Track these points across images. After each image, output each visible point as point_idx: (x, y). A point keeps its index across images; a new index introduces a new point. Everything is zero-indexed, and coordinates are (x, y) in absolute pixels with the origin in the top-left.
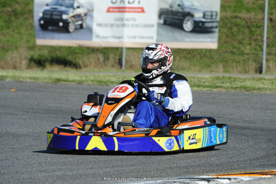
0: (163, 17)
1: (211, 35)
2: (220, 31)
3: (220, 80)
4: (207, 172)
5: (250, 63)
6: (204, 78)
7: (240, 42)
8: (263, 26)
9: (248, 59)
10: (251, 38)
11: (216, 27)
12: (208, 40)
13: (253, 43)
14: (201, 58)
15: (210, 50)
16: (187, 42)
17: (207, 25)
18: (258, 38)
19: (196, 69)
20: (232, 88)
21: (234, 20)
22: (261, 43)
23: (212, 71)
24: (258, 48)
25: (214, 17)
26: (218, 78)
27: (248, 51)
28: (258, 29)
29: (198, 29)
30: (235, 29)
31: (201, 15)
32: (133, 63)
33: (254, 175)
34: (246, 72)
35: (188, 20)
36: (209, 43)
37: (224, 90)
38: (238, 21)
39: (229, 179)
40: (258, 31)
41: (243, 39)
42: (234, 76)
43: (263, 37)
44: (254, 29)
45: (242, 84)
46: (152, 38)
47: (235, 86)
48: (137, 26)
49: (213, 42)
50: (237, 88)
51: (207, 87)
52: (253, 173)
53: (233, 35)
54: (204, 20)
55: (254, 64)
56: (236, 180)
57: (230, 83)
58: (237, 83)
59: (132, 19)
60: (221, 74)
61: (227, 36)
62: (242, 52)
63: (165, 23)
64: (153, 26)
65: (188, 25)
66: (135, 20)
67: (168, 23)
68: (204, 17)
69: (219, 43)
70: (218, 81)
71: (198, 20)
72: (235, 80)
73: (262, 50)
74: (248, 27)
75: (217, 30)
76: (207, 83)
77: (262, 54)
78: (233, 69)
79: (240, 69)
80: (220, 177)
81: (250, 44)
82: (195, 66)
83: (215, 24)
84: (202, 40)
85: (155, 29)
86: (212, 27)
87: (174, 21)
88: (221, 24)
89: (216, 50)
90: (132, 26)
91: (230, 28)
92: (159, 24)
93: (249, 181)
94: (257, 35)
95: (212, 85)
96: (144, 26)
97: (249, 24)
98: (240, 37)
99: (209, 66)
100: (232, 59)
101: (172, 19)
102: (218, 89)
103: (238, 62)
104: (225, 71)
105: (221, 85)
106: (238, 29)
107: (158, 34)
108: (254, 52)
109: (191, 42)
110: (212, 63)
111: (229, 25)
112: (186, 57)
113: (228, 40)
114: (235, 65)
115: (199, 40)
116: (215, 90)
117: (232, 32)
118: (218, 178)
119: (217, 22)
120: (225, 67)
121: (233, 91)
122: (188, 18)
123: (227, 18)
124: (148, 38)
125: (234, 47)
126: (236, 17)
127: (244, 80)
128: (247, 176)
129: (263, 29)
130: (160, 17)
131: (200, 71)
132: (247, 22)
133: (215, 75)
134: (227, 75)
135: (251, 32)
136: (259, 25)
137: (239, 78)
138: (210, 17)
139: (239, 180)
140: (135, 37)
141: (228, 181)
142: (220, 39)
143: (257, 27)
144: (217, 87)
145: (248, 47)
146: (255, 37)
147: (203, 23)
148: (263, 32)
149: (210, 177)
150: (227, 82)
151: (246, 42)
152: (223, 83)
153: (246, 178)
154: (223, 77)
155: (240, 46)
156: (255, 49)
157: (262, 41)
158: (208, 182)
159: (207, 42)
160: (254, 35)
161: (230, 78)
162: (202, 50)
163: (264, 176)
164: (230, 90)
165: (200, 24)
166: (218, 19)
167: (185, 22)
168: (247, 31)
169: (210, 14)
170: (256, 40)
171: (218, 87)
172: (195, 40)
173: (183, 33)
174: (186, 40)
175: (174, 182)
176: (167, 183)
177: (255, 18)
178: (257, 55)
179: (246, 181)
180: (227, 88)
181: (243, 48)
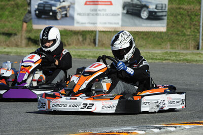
0: (126, 8)
1: (161, 21)
2: (168, 19)
3: (168, 54)
4: (159, 122)
5: (190, 42)
6: (156, 53)
7: (183, 27)
8: (200, 15)
9: (189, 39)
10: (191, 23)
11: (165, 16)
12: (160, 25)
13: (193, 27)
14: (154, 38)
15: (161, 33)
16: (144, 26)
17: (158, 14)
18: (197, 23)
19: (150, 47)
20: (177, 60)
21: (178, 11)
22: (198, 28)
23: (162, 48)
24: (196, 31)
25: (164, 8)
26: (166, 53)
27: (189, 33)
28: (196, 17)
29: (152, 17)
30: (179, 17)
31: (154, 7)
32: (104, 42)
33: (194, 124)
34: (187, 49)
35: (145, 10)
36: (160, 27)
37: (171, 62)
38: (182, 11)
39: (175, 127)
40: (196, 18)
41: (185, 24)
42: (179, 52)
43: (200, 23)
44: (193, 17)
45: (185, 58)
46: (118, 24)
48: (107, 15)
49: (163, 27)
50: (180, 60)
51: (159, 60)
53: (178, 21)
54: (156, 10)
55: (193, 42)
56: (180, 128)
57: (176, 57)
58: (180, 56)
59: (103, 9)
60: (169, 50)
61: (173, 22)
62: (184, 34)
63: (128, 13)
64: (118, 15)
65: (145, 14)
66: (105, 10)
68: (156, 8)
69: (167, 28)
70: (166, 55)
71: (152, 10)
73: (199, 33)
74: (189, 16)
75: (166, 18)
76: (158, 57)
77: (199, 36)
78: (178, 46)
79: (182, 46)
81: (190, 28)
82: (150, 44)
83: (164, 14)
84: (155, 25)
85: (120, 17)
86: (162, 16)
87: (134, 11)
88: (169, 13)
89: (165, 32)
90: (103, 15)
91: (176, 17)
92: (123, 14)
93: (190, 129)
94: (196, 21)
95: (162, 58)
96: (112, 15)
97: (190, 13)
98: (183, 23)
99: (160, 44)
100: (177, 39)
101: (133, 9)
102: (166, 61)
103: (182, 41)
104: (172, 48)
105: (169, 58)
106: (182, 17)
107: (123, 20)
108: (193, 34)
109: (147, 26)
110: (163, 42)
111: (175, 14)
112: (143, 38)
113: (174, 25)
114: (179, 43)
115: (152, 25)
116: (164, 62)
117: (177, 20)
118: (167, 127)
119: (166, 12)
120: (171, 45)
121: (178, 62)
123: (173, 9)
124: (115, 23)
125: (178, 30)
126: (180, 8)
127: (186, 54)
128: (188, 125)
129: (200, 17)
130: (124, 8)
131: (153, 48)
132: (188, 12)
133: (164, 51)
134: (173, 51)
135: (191, 19)
136: (197, 14)
137: (182, 53)
138: (160, 8)
139: (183, 128)
140: (105, 23)
142: (168, 25)
144: (165, 60)
145: (189, 30)
146: (194, 22)
147: (156, 12)
148: (199, 19)
149: (161, 126)
151: (187, 26)
152: (170, 56)
153: (188, 126)
154: (171, 52)
155: (183, 29)
156: (194, 32)
157: (199, 26)
158: (160, 129)
159: (158, 26)
160: (193, 22)
161: (176, 53)
162: (155, 32)
163: (201, 125)
164: (176, 62)
165: (154, 14)
166: (167, 9)
167: (142, 12)
168: (188, 18)
169: (161, 6)
170: (194, 25)
171: (167, 59)
172: (149, 25)
173: (141, 20)
174: (143, 25)
175: (135, 130)
176: (129, 130)
177: (194, 9)
178: (196, 36)
179: (188, 129)
180: (173, 60)
181: (185, 31)
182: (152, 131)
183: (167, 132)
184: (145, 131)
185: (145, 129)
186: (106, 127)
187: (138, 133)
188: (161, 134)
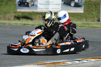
0: (63, 1)
2: (84, 6)
4: (79, 58)
5: (95, 18)
6: (78, 24)
7: (92, 10)
8: (100, 4)
9: (95, 16)
10: (96, 9)
11: (83, 5)
12: (80, 9)
14: (77, 16)
15: (81, 13)
18: (98, 9)
19: (76, 20)
20: (89, 27)
21: (89, 2)
22: (99, 11)
23: (81, 21)
24: (98, 12)
25: (82, 1)
26: (83, 23)
27: (94, 14)
28: (98, 6)
29: (76, 6)
30: (90, 6)
33: (96, 59)
34: (94, 21)
35: (73, 2)
36: (80, 10)
37: (86, 28)
38: (91, 2)
39: (87, 60)
41: (93, 9)
44: (97, 6)
45: (92, 26)
46: (59, 9)
47: (90, 26)
48: (54, 4)
49: (82, 10)
50: (90, 27)
51: (80, 27)
52: (96, 58)
53: (89, 8)
54: (78, 2)
55: (96, 18)
56: (90, 61)
57: (88, 25)
58: (90, 25)
60: (85, 22)
61: (87, 8)
62: (92, 14)
63: (64, 3)
64: (60, 4)
65: (73, 4)
66: (53, 2)
67: (65, 3)
68: (78, 1)
69: (84, 11)
70: (83, 25)
71: (76, 2)
72: (90, 24)
73: (100, 13)
74: (95, 5)
75: (83, 6)
76: (79, 25)
78: (89, 20)
79: (92, 20)
80: (84, 60)
81: (95, 11)
82: (75, 19)
83: (82, 4)
84: (78, 9)
85: (60, 5)
86: (81, 5)
87: (67, 3)
88: (85, 4)
89: (83, 13)
90: (52, 4)
91: (88, 5)
92: (62, 4)
93: (94, 61)
95: (81, 26)
96: (56, 4)
97: (95, 4)
99: (80, 19)
100: (89, 17)
101: (67, 2)
102: (83, 28)
103: (91, 18)
104: (86, 21)
105: (85, 26)
106: (91, 6)
107: (62, 7)
108: (97, 14)
110: (81, 18)
111: (88, 4)
112: (72, 16)
113: (87, 9)
115: (77, 10)
116: (82, 28)
117: (89, 7)
118: (83, 60)
119: (83, 3)
120: (86, 19)
122: (72, 1)
123: (87, 1)
124: (58, 9)
125: (89, 12)
126: (90, 1)
127: (93, 24)
128: (93, 59)
131: (77, 21)
132: (94, 3)
133: (82, 22)
134: (87, 22)
135: (96, 7)
136: (98, 4)
137: (91, 24)
138: (81, 1)
139: (91, 61)
140: (53, 9)
142: (84, 9)
143: (98, 5)
144: (83, 27)
145: (95, 12)
147: (78, 3)
148: (100, 7)
149: (80, 60)
150: (87, 25)
152: (85, 25)
153: (93, 60)
154: (85, 23)
156: (97, 13)
158: (79, 61)
161: (88, 23)
162: (77, 13)
163: (100, 59)
164: (88, 28)
165: (77, 4)
166: (84, 2)
167: (71, 3)
168: (94, 6)
170: (97, 10)
171: (84, 27)
172: (75, 9)
173: (71, 7)
174: (72, 9)
175: (67, 62)
176: (64, 62)
177: (97, 2)
178: (98, 15)
179: (93, 61)
180: (87, 27)
181: (93, 12)
182: (75, 62)
183: (83, 63)
184: (72, 62)
185: (72, 61)
186: (52, 60)
187: (68, 63)
188: (80, 64)
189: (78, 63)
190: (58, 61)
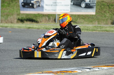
0: (73, 2)
1: (93, 9)
2: (96, 7)
3: (96, 27)
4: (90, 65)
5: (109, 20)
6: (89, 27)
7: (105, 12)
9: (108, 18)
10: (109, 10)
11: (95, 6)
12: (91, 11)
14: (89, 18)
16: (83, 12)
17: (91, 5)
19: (86, 23)
20: (101, 31)
21: (102, 3)
23: (93, 24)
24: (112, 14)
25: (94, 2)
26: (95, 27)
27: (108, 16)
28: (112, 7)
29: (87, 7)
30: (103, 6)
31: (89, 1)
33: (109, 67)
34: (107, 24)
35: (83, 3)
37: (98, 32)
39: (99, 68)
41: (106, 11)
42: (102, 26)
44: (110, 7)
45: (105, 29)
46: (68, 10)
47: (102, 30)
48: (62, 5)
49: (93, 12)
50: (103, 30)
51: (91, 30)
53: (102, 9)
54: (90, 3)
55: (110, 21)
56: (102, 69)
57: (100, 29)
58: (103, 28)
59: (60, 2)
61: (99, 9)
62: (105, 16)
63: (74, 4)
64: (69, 5)
65: (83, 5)
66: (61, 3)
67: (75, 4)
68: (90, 2)
69: (96, 12)
70: (95, 28)
71: (87, 3)
74: (108, 6)
75: (95, 7)
76: (91, 29)
78: (102, 23)
79: (105, 23)
81: (109, 13)
82: (86, 21)
83: (94, 5)
84: (89, 11)
86: (93, 6)
87: (77, 3)
88: (97, 4)
89: (95, 15)
90: (60, 5)
91: (101, 6)
92: (71, 5)
93: (107, 69)
94: (112, 9)
95: (93, 29)
96: (65, 5)
97: (108, 4)
98: (105, 10)
99: (92, 22)
100: (102, 19)
101: (77, 2)
102: (95, 31)
103: (104, 20)
105: (97, 29)
106: (104, 6)
107: (71, 9)
108: (110, 16)
109: (84, 12)
110: (93, 20)
111: (100, 5)
112: (82, 18)
113: (100, 11)
114: (102, 21)
115: (88, 11)
116: (94, 31)
117: (101, 8)
118: (94, 68)
119: (95, 4)
120: (98, 22)
121: (102, 32)
122: (83, 2)
123: (99, 2)
124: (67, 10)
125: (102, 14)
126: (103, 2)
127: (106, 27)
128: (106, 67)
130: (71, 2)
131: (88, 24)
132: (107, 4)
134: (99, 25)
135: (109, 8)
136: (112, 5)
138: (92, 2)
140: (61, 10)
141: (98, 69)
143: (112, 6)
144: (95, 30)
145: (108, 14)
146: (111, 10)
147: (89, 4)
149: (91, 67)
150: (99, 28)
152: (97, 28)
153: (106, 68)
154: (98, 26)
155: (105, 13)
156: (111, 15)
158: (90, 69)
160: (110, 9)
161: (100, 26)
162: (88, 15)
163: (113, 67)
165: (88, 5)
166: (96, 2)
167: (82, 4)
170: (111, 11)
171: (96, 30)
172: (86, 11)
173: (81, 8)
175: (76, 70)
176: (73, 70)
177: (111, 2)
178: (112, 17)
179: (106, 69)
180: (99, 31)
181: (106, 14)
182: (86, 71)
183: (94, 71)
184: (81, 70)
186: (60, 68)
187: (77, 72)
188: (90, 72)
189: (89, 72)
190: (66, 70)
